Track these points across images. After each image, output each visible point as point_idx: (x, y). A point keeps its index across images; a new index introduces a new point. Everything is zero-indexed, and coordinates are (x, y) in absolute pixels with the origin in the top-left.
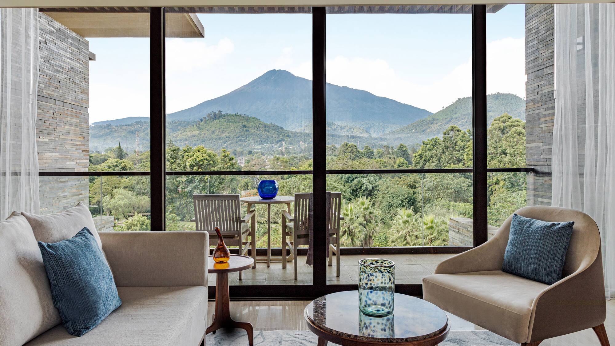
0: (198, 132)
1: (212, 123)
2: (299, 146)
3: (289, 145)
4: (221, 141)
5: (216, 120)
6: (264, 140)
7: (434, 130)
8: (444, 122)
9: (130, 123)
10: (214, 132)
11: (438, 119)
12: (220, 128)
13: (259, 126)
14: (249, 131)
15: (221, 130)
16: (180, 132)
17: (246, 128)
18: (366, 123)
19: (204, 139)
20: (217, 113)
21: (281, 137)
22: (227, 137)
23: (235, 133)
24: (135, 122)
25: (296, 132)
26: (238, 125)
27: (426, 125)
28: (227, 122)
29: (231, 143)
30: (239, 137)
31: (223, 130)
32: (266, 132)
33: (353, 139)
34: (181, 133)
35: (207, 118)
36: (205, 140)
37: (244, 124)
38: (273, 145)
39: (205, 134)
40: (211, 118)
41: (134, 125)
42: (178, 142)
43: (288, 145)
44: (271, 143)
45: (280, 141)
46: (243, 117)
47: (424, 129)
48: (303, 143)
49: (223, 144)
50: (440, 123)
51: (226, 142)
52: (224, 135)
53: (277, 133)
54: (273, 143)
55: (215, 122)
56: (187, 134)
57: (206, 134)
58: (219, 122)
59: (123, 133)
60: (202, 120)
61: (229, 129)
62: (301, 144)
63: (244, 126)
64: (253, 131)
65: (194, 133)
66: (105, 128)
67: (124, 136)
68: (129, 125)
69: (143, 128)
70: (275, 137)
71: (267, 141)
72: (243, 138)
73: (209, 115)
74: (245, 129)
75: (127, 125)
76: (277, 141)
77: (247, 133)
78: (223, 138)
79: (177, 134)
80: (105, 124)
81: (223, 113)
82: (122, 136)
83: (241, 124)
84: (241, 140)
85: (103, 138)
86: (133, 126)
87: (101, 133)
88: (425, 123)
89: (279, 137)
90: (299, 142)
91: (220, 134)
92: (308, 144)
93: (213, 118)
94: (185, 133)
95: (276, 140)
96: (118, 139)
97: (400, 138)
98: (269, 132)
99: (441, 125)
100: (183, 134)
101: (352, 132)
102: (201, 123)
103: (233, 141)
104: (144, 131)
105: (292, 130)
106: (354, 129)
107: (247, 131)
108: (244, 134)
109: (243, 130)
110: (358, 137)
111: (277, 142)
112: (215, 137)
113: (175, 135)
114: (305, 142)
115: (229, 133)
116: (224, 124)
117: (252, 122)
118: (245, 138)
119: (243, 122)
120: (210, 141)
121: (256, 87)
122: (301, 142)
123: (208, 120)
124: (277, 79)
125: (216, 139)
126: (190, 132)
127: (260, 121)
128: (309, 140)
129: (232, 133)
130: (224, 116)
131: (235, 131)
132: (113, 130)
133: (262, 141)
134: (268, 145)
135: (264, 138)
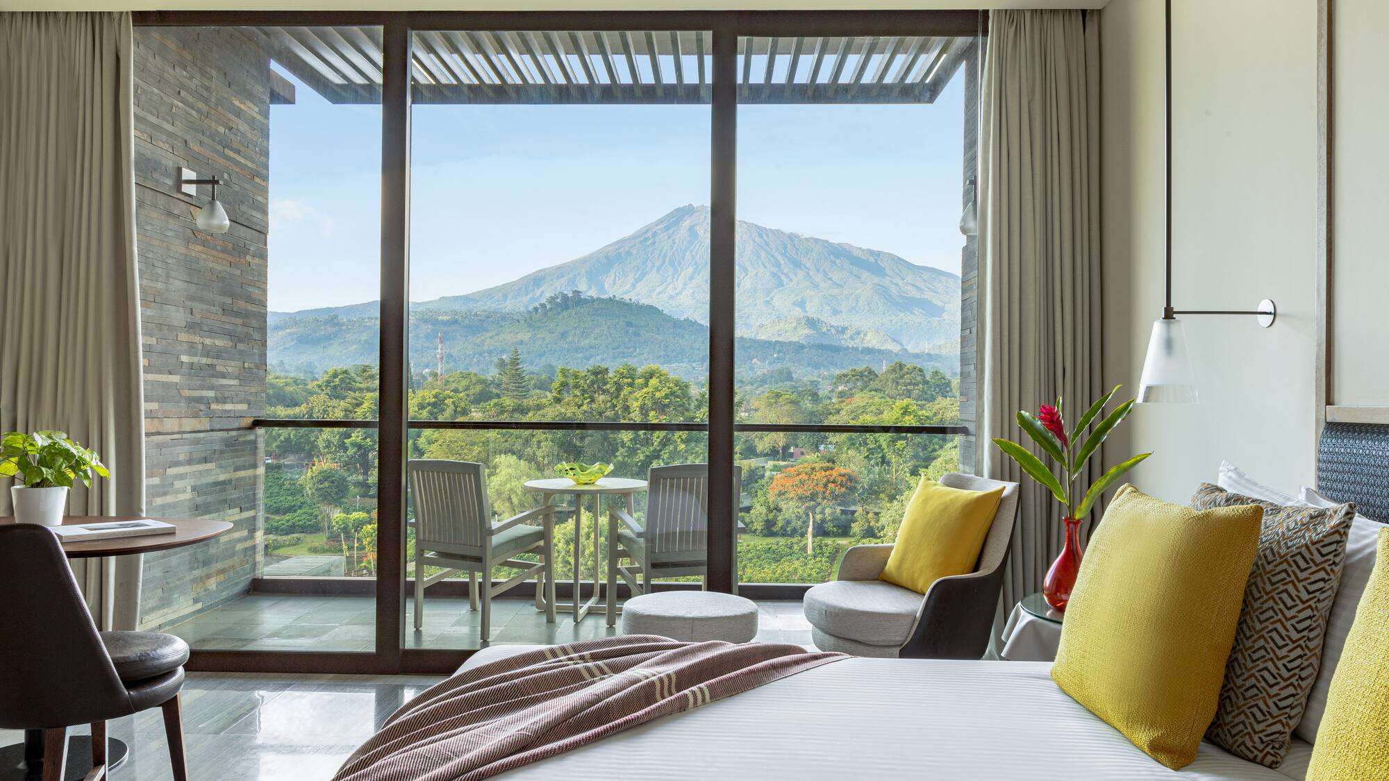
0: (529, 335)
1: (560, 317)
2: (752, 369)
4: (581, 355)
5: (569, 311)
6: (674, 354)
10: (564, 335)
12: (576, 328)
13: (661, 325)
14: (640, 334)
15: (578, 332)
16: (489, 334)
17: (634, 329)
18: (891, 321)
19: (543, 350)
20: (570, 295)
22: (591, 347)
23: (610, 339)
26: (617, 321)
28: (594, 315)
29: (603, 360)
30: (618, 348)
31: (583, 332)
32: (677, 338)
33: (869, 356)
34: (491, 337)
35: (549, 307)
36: (545, 352)
37: (628, 319)
38: (694, 365)
39: (544, 339)
40: (559, 305)
42: (486, 354)
44: (689, 361)
46: (628, 304)
48: (759, 363)
49: (584, 361)
51: (591, 357)
52: (587, 341)
53: (700, 339)
54: (694, 361)
55: (566, 314)
56: (504, 339)
57: (547, 340)
58: (576, 313)
59: (364, 334)
60: (536, 309)
61: (597, 331)
62: (756, 364)
63: (629, 324)
64: (648, 335)
65: (520, 337)
66: (326, 324)
67: (366, 340)
70: (699, 349)
71: (680, 356)
72: (628, 348)
73: (552, 300)
74: (631, 330)
76: (703, 357)
77: (636, 339)
78: (583, 348)
79: (482, 338)
80: (326, 317)
81: (585, 296)
82: (362, 342)
83: (622, 319)
84: (623, 353)
85: (322, 345)
87: (317, 335)
90: (751, 360)
91: (576, 340)
92: (770, 364)
94: (501, 337)
96: (354, 347)
98: (683, 337)
100: (496, 338)
101: (862, 342)
102: (535, 317)
103: (605, 355)
106: (865, 335)
107: (637, 334)
108: (630, 341)
109: (627, 332)
110: (880, 351)
111: (702, 359)
112: (566, 346)
113: (478, 341)
114: (763, 360)
115: (596, 339)
116: (585, 319)
117: (647, 316)
118: (631, 349)
119: (626, 316)
120: (556, 355)
121: (649, 243)
122: (755, 360)
123: (551, 309)
124: (696, 225)
125: (568, 351)
126: (512, 335)
127: (663, 314)
128: (772, 355)
129: (603, 337)
130: (586, 302)
131: (611, 334)
132: (344, 328)
133: (668, 357)
134: (684, 365)
135: (674, 350)
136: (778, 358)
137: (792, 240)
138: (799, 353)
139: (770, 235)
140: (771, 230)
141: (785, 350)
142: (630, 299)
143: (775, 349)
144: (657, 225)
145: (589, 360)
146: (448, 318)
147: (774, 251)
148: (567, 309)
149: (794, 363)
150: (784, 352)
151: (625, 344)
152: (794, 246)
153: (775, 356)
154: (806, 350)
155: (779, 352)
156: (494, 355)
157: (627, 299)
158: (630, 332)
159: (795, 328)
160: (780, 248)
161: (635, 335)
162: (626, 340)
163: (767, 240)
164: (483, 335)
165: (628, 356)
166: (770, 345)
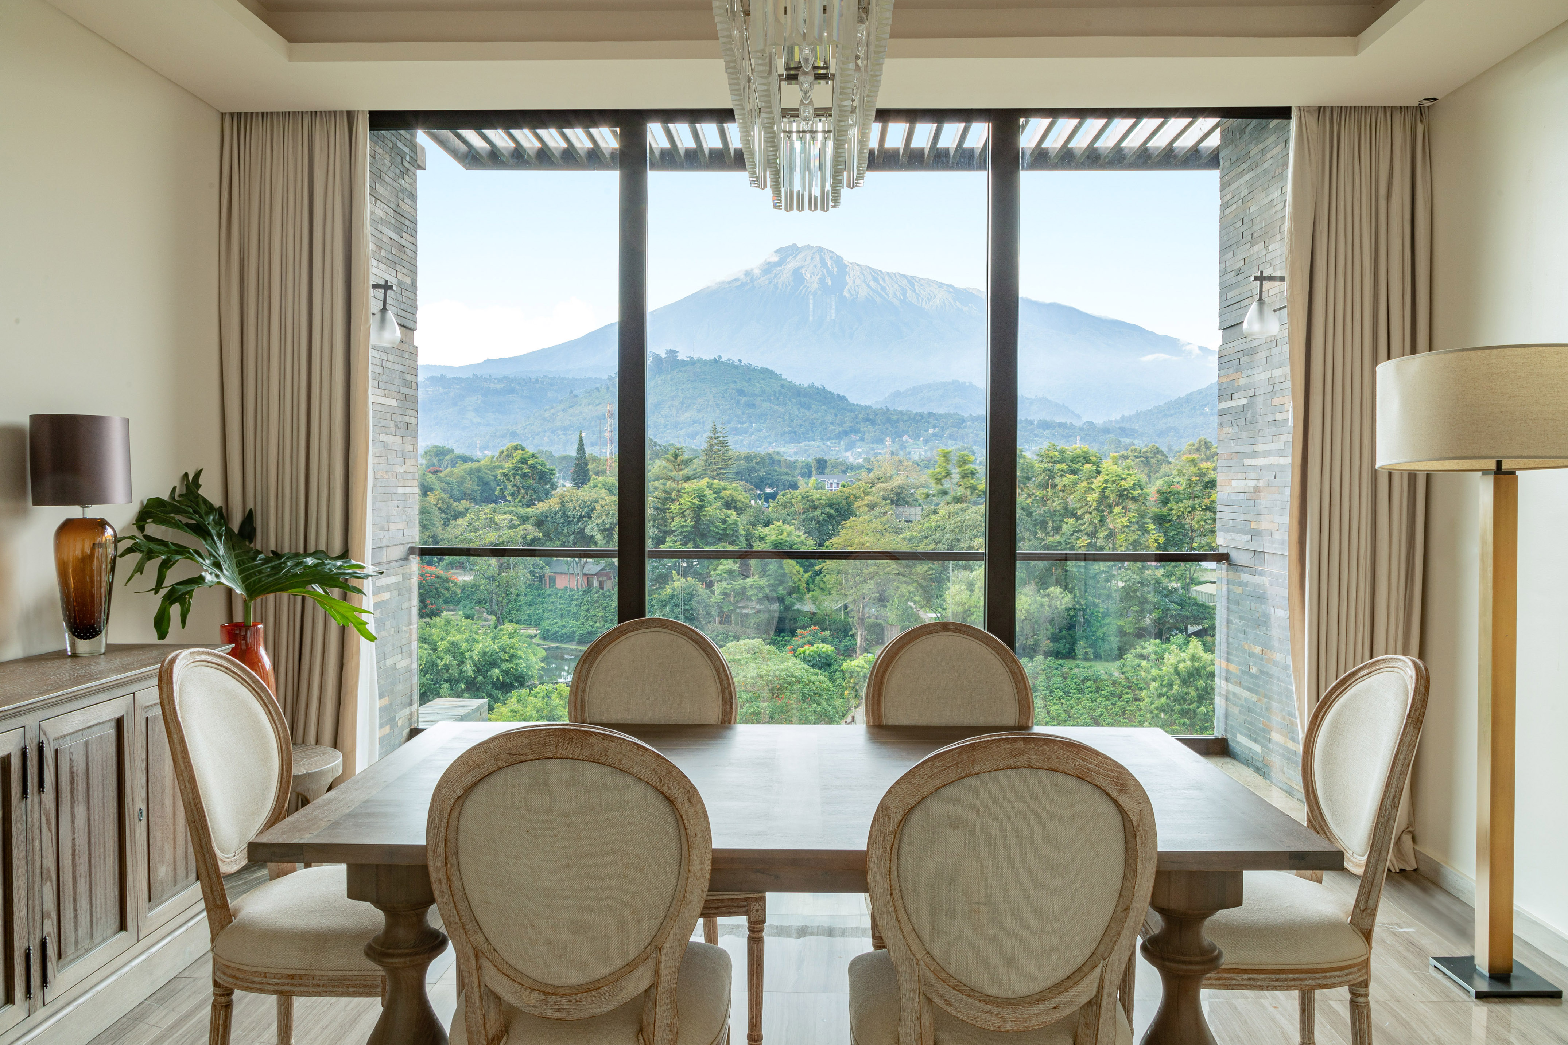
1: (653, 384)
3: (875, 446)
5: (663, 377)
6: (803, 429)
12: (673, 398)
13: (780, 393)
14: (754, 405)
15: (676, 402)
16: (561, 407)
17: (747, 399)
20: (663, 355)
21: (848, 424)
22: (694, 422)
25: (888, 410)
26: (725, 388)
28: (694, 381)
31: (683, 403)
32: (802, 410)
34: (563, 410)
37: (738, 386)
42: (560, 432)
43: (871, 446)
44: (822, 439)
45: (846, 433)
46: (737, 367)
51: (697, 434)
52: (688, 415)
53: (832, 411)
54: (829, 439)
55: (659, 380)
56: (581, 413)
58: (672, 380)
61: (701, 401)
63: (741, 392)
64: (766, 405)
70: (832, 423)
72: (742, 423)
74: (743, 399)
77: (751, 411)
79: (552, 411)
81: (681, 357)
83: (732, 386)
89: (842, 423)
90: (900, 437)
91: (674, 412)
95: (837, 432)
98: (810, 409)
100: (571, 411)
105: (874, 406)
107: (751, 405)
108: (743, 413)
109: (738, 403)
111: (839, 437)
112: (662, 420)
113: (547, 414)
115: (699, 411)
116: (684, 387)
117: (762, 382)
119: (735, 382)
122: (905, 437)
124: (801, 267)
125: (665, 427)
126: (590, 407)
127: (781, 379)
128: (927, 431)
129: (708, 409)
131: (717, 405)
133: (795, 433)
134: (817, 443)
135: (801, 425)
136: (934, 435)
137: (913, 285)
139: (887, 278)
140: (888, 273)
141: (942, 424)
142: (740, 361)
143: (928, 423)
146: (502, 386)
147: (891, 296)
149: (956, 440)
150: (943, 427)
151: (737, 416)
152: (914, 291)
153: (931, 431)
154: (968, 423)
156: (570, 433)
157: (736, 360)
158: (742, 402)
160: (898, 294)
161: (749, 405)
162: (739, 412)
163: (884, 285)
164: (552, 408)
165: (746, 433)
166: (923, 418)
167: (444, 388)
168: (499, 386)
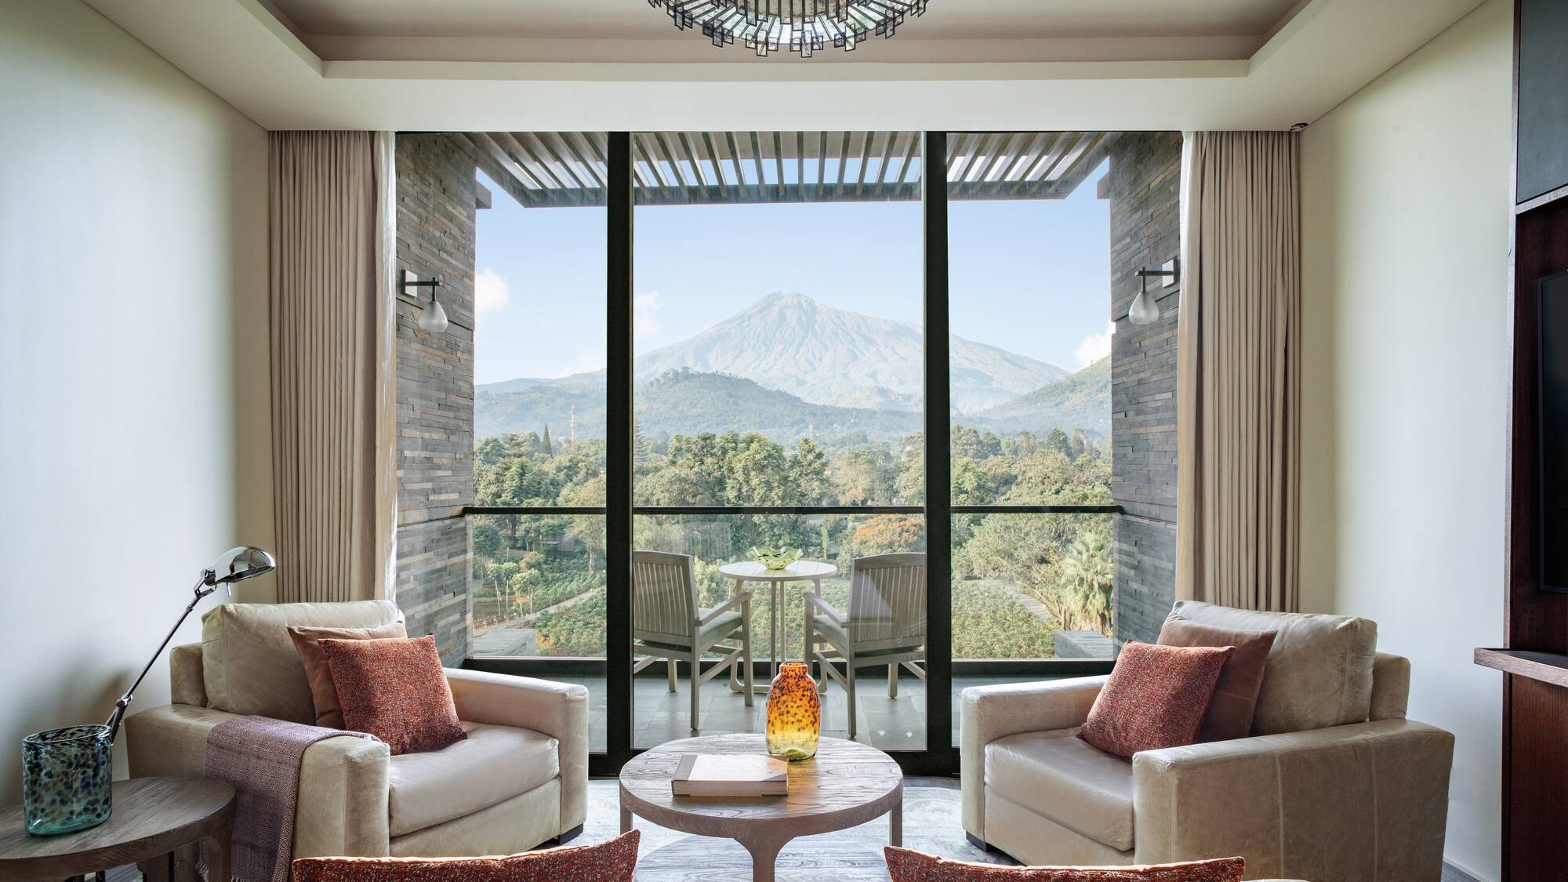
0: (645, 406)
1: (672, 389)
2: (833, 432)
4: (690, 423)
5: (679, 385)
7: (1077, 403)
8: (1095, 388)
9: (521, 390)
10: (675, 405)
11: (1083, 383)
12: (685, 400)
13: (756, 396)
15: (687, 403)
17: (734, 400)
20: (680, 371)
21: (798, 416)
22: (698, 416)
23: (714, 409)
24: (530, 388)
25: (825, 406)
26: (720, 392)
27: (1063, 393)
28: (699, 388)
29: (708, 426)
30: (721, 416)
31: (691, 403)
32: (769, 406)
35: (662, 381)
37: (728, 390)
38: (785, 430)
41: (530, 393)
44: (780, 426)
45: (797, 422)
46: (728, 378)
47: (1057, 401)
49: (692, 428)
50: (1088, 391)
51: (699, 423)
52: (694, 411)
53: (791, 406)
55: (676, 387)
57: (661, 410)
58: (685, 386)
60: (652, 384)
61: (703, 401)
62: (836, 428)
63: (730, 395)
64: (747, 404)
68: (519, 393)
69: (546, 398)
72: (729, 416)
73: (665, 375)
74: (731, 400)
75: (516, 394)
76: (792, 422)
77: (736, 408)
78: (691, 417)
81: (692, 372)
83: (723, 390)
84: (728, 421)
86: (527, 396)
88: (1059, 390)
89: (796, 415)
90: (832, 425)
91: (686, 409)
92: (849, 428)
93: (672, 380)
95: (790, 421)
97: (1015, 418)
98: (775, 406)
99: (1089, 393)
103: (710, 422)
104: (547, 405)
105: (818, 403)
107: (736, 404)
108: (730, 410)
109: (728, 402)
111: (792, 425)
115: (702, 408)
116: (692, 392)
117: (745, 388)
118: (732, 417)
119: (726, 388)
120: (669, 423)
121: (745, 324)
122: (835, 425)
123: (664, 383)
127: (757, 386)
128: (850, 420)
129: (708, 407)
130: (693, 376)
131: (714, 404)
132: (493, 402)
133: (765, 423)
134: (777, 430)
135: (768, 416)
136: (855, 423)
138: (871, 418)
141: (860, 416)
142: (730, 374)
143: (852, 415)
144: (752, 309)
145: (696, 426)
148: (677, 383)
149: (869, 427)
150: (860, 418)
151: (726, 412)
153: (852, 421)
154: (878, 416)
155: (855, 418)
157: (728, 374)
158: (731, 402)
159: (869, 397)
162: (728, 409)
165: (731, 423)
166: (848, 411)
167: (541, 393)
168: (576, 392)
